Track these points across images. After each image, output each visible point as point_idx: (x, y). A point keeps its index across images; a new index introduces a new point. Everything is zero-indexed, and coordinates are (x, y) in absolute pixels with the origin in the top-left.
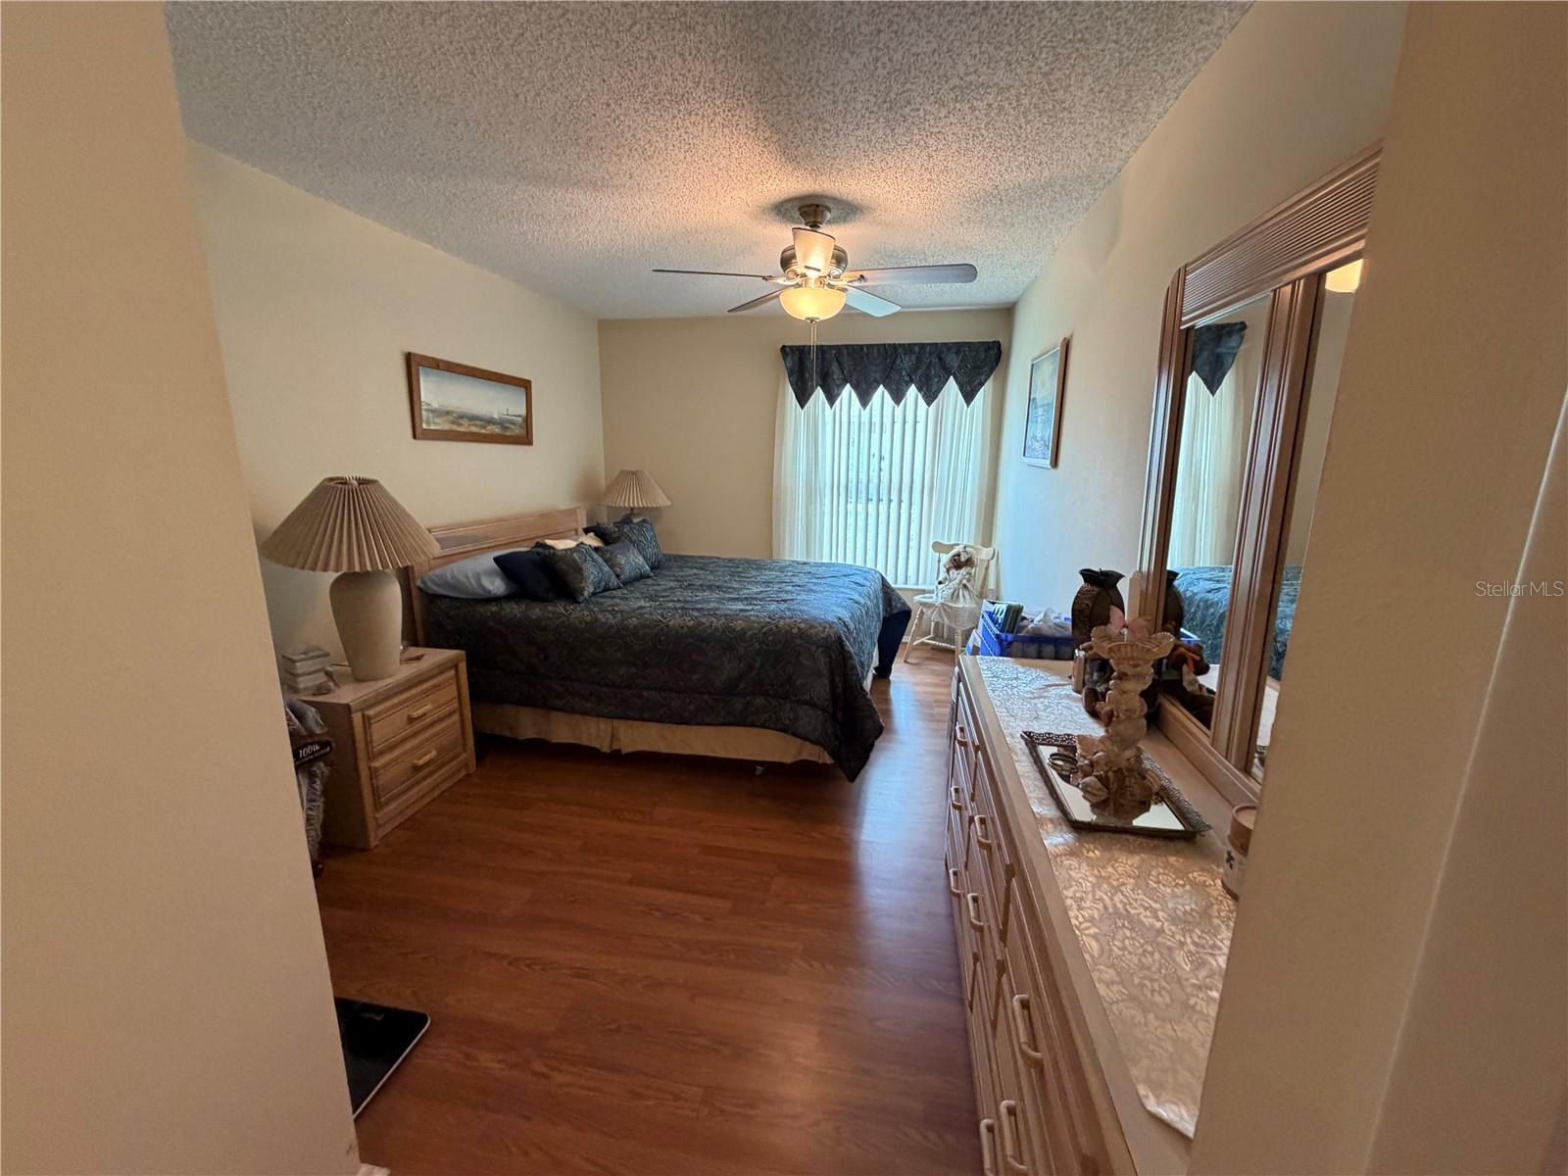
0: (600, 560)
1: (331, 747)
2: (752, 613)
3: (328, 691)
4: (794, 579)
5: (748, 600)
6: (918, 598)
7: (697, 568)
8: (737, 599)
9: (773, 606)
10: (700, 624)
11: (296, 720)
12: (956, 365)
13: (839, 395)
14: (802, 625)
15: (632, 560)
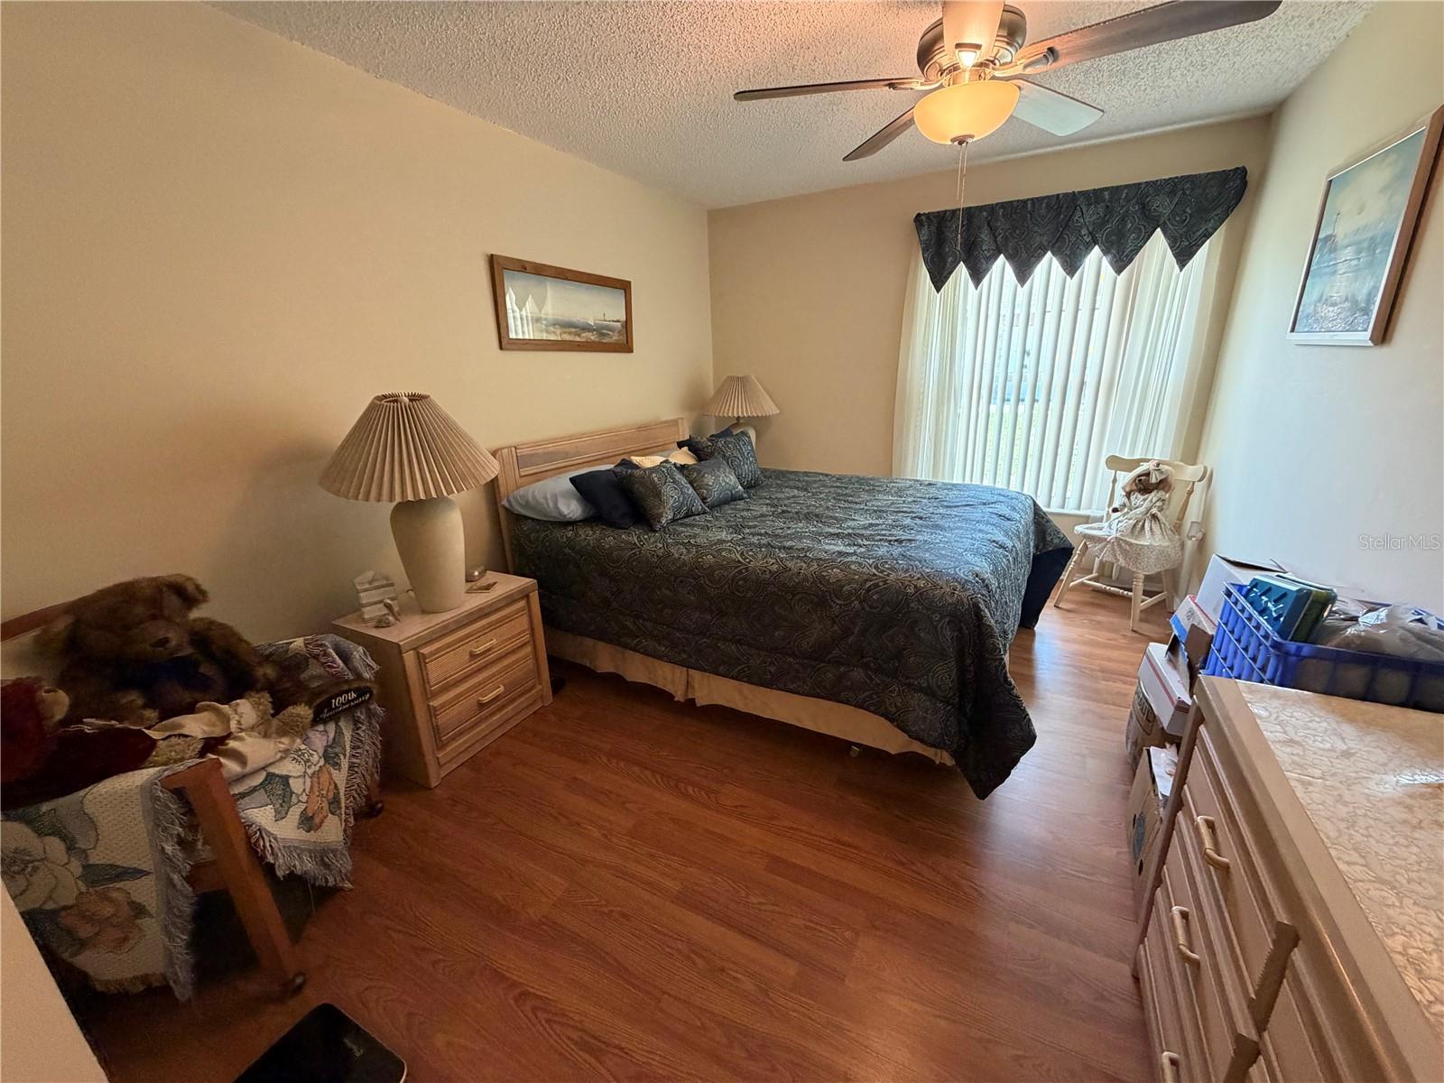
0: (684, 481)
1: (371, 695)
2: (854, 558)
3: (388, 625)
4: (915, 508)
5: (851, 537)
6: (1079, 529)
7: (798, 488)
8: (838, 535)
9: (882, 551)
10: (786, 569)
11: (340, 662)
12: (1167, 211)
13: (987, 270)
14: (921, 583)
15: (723, 480)
